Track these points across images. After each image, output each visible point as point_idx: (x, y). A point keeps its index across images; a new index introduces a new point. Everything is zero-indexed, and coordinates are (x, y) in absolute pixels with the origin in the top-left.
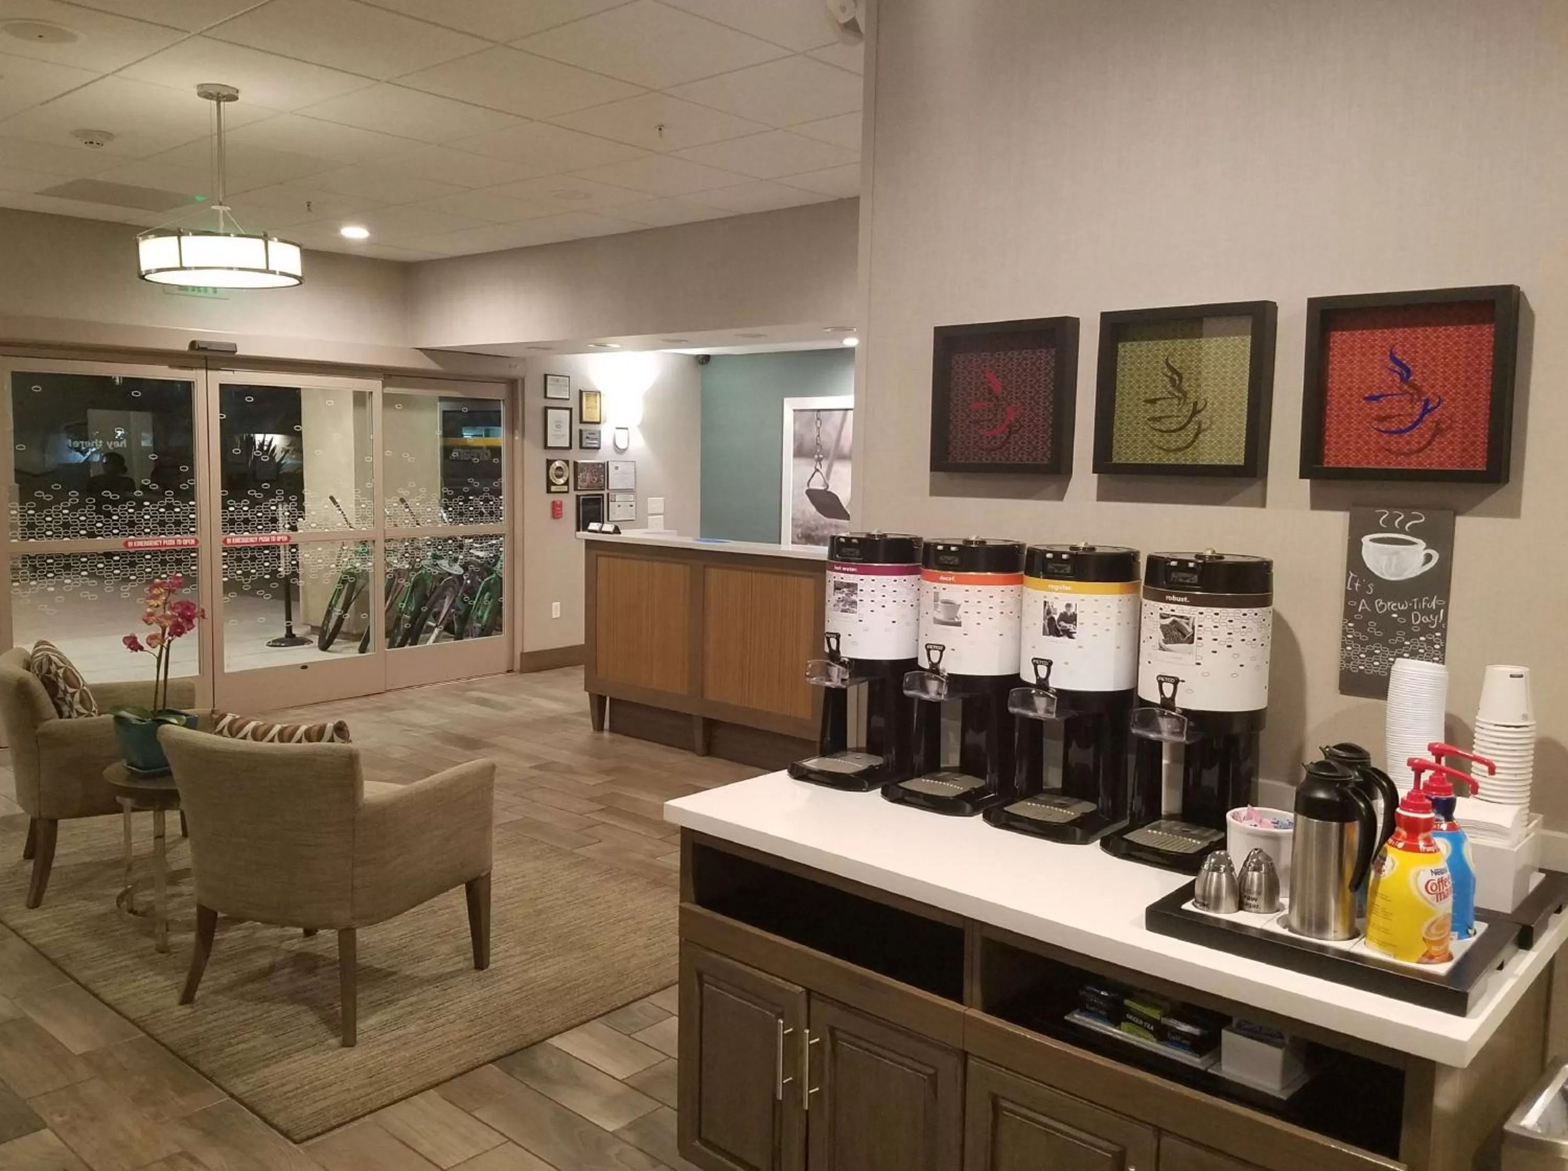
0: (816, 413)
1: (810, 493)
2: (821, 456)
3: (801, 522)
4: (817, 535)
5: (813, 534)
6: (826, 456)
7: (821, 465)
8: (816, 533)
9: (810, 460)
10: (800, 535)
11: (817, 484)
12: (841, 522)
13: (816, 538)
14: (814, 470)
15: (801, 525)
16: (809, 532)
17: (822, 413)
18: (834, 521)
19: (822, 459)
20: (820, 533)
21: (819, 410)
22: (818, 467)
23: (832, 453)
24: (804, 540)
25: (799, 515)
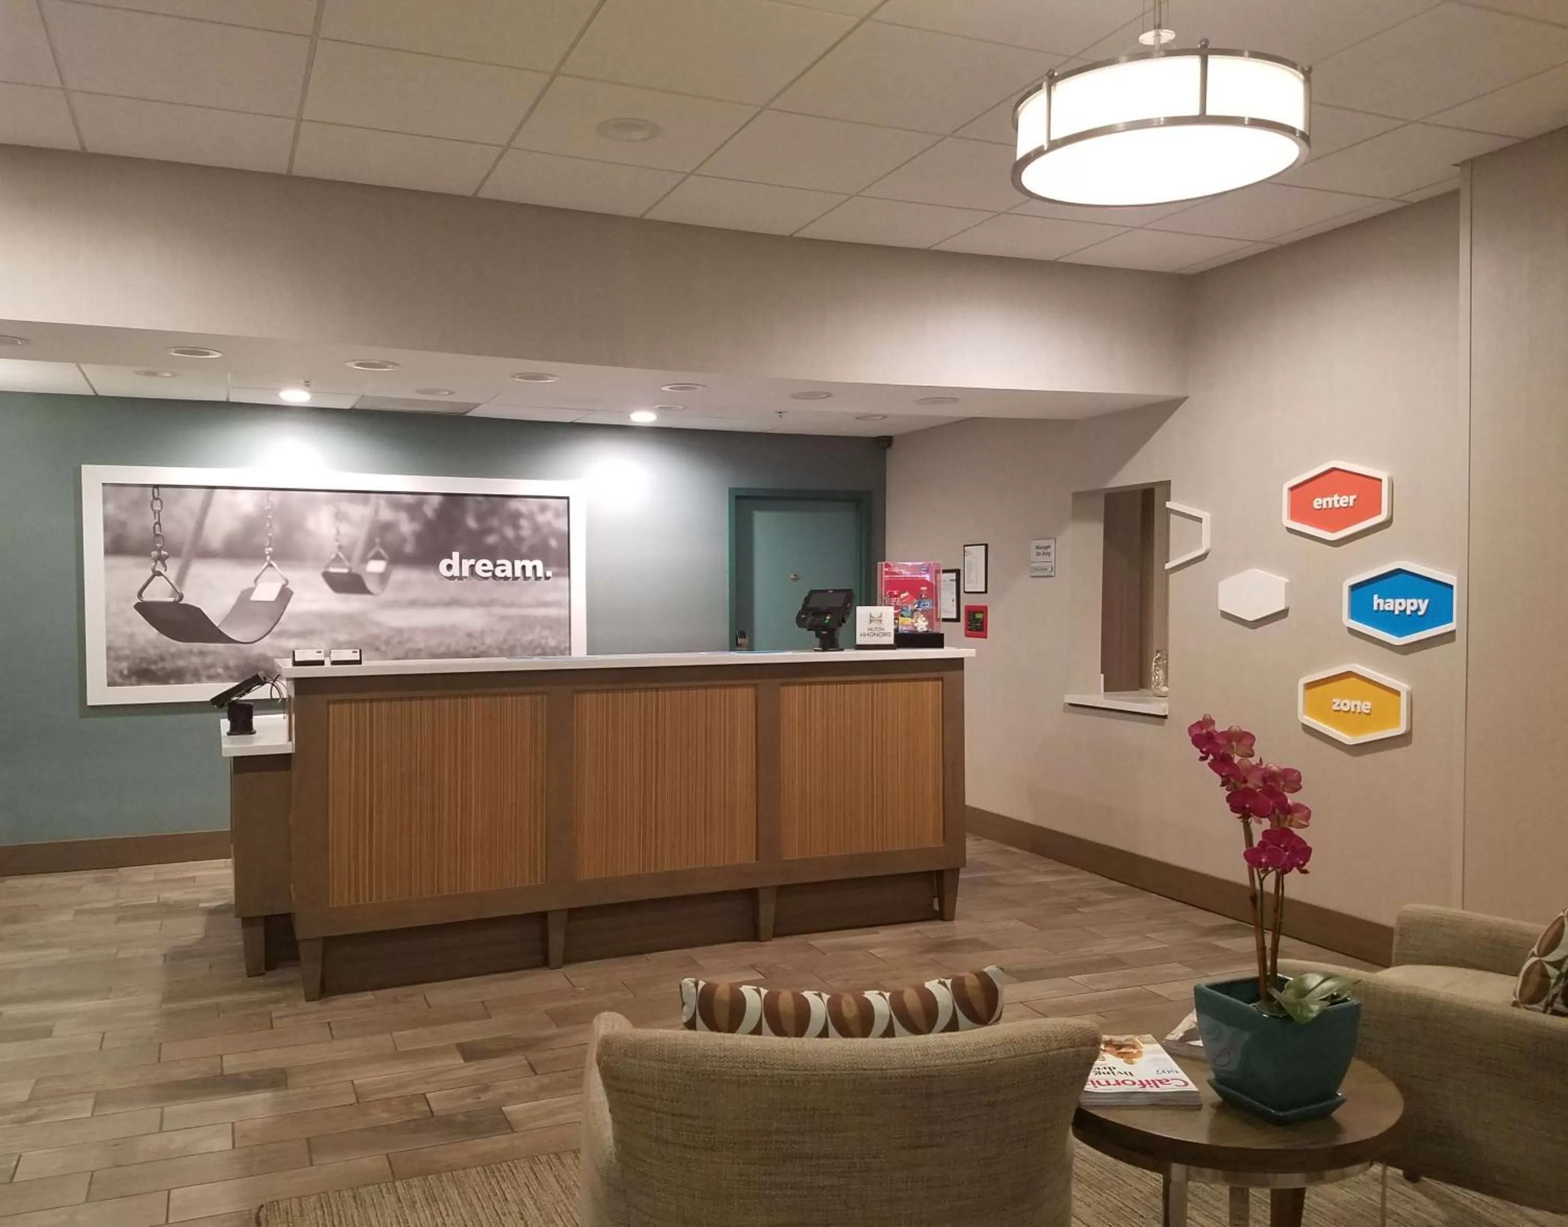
0: (151, 489)
1: (146, 609)
2: (163, 553)
3: (128, 652)
4: (164, 668)
5: (153, 667)
6: (175, 552)
7: (165, 566)
8: (160, 665)
9: (141, 560)
10: (126, 672)
11: (159, 592)
12: (211, 646)
13: (159, 673)
14: (151, 573)
15: (127, 658)
16: (144, 665)
17: (161, 489)
18: (197, 646)
19: (167, 557)
20: (168, 665)
21: (157, 486)
22: (160, 568)
23: (186, 549)
24: (134, 679)
25: (119, 642)
